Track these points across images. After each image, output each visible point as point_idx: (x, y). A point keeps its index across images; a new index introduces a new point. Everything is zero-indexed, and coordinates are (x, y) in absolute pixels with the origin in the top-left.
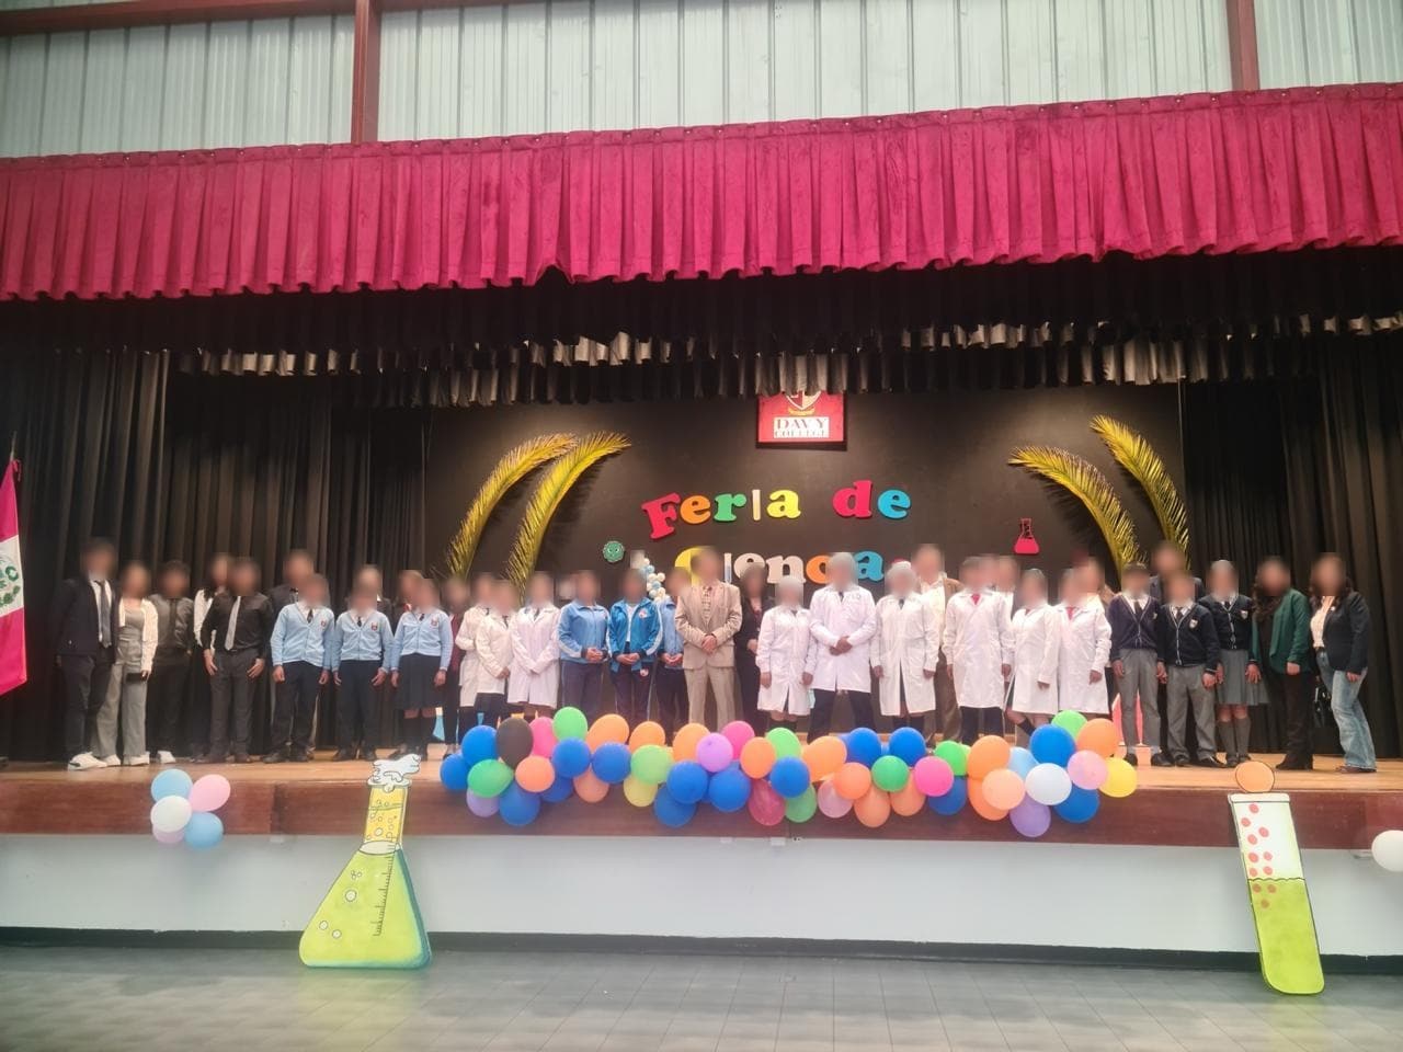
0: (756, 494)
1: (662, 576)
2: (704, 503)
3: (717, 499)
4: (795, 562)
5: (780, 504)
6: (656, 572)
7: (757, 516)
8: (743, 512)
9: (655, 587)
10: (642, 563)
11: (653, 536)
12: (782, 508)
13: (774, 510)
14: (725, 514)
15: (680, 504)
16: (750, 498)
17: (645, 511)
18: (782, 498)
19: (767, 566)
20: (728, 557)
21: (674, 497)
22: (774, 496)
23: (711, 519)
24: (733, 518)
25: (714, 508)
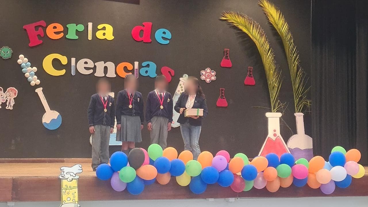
0: (90, 25)
1: (35, 69)
2: (60, 28)
3: (68, 26)
4: (111, 65)
5: (103, 31)
6: (32, 67)
7: (90, 38)
8: (82, 35)
9: (31, 75)
10: (22, 60)
11: (30, 45)
12: (104, 34)
13: (99, 35)
14: (72, 35)
15: (47, 27)
16: (86, 27)
17: (25, 30)
18: (104, 28)
19: (95, 66)
20: (73, 60)
21: (43, 23)
22: (100, 27)
23: (64, 37)
24: (77, 37)
25: (66, 31)
